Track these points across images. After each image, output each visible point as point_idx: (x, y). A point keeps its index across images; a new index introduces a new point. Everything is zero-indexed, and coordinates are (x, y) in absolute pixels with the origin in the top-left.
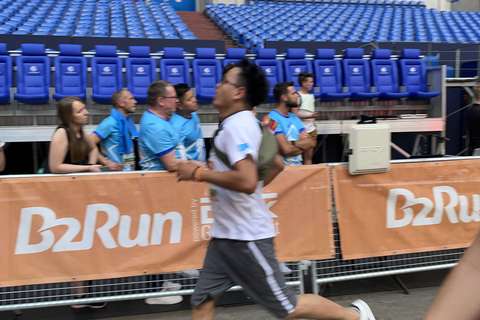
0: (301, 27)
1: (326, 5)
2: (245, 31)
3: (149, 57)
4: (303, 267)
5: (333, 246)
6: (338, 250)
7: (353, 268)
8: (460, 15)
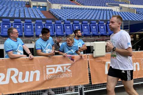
0: (77, 16)
1: (85, 10)
2: (61, 16)
3: (32, 23)
4: (79, 87)
5: (89, 80)
6: (90, 81)
7: (95, 87)
8: (122, 13)
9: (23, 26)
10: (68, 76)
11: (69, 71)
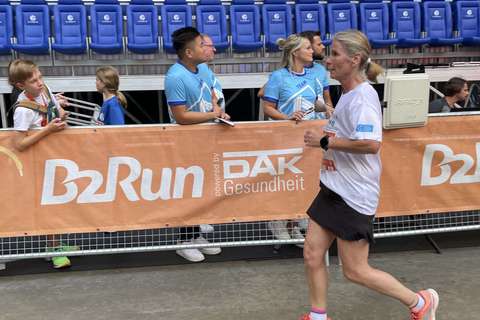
9: (160, 14)
10: (291, 187)
11: (296, 171)
